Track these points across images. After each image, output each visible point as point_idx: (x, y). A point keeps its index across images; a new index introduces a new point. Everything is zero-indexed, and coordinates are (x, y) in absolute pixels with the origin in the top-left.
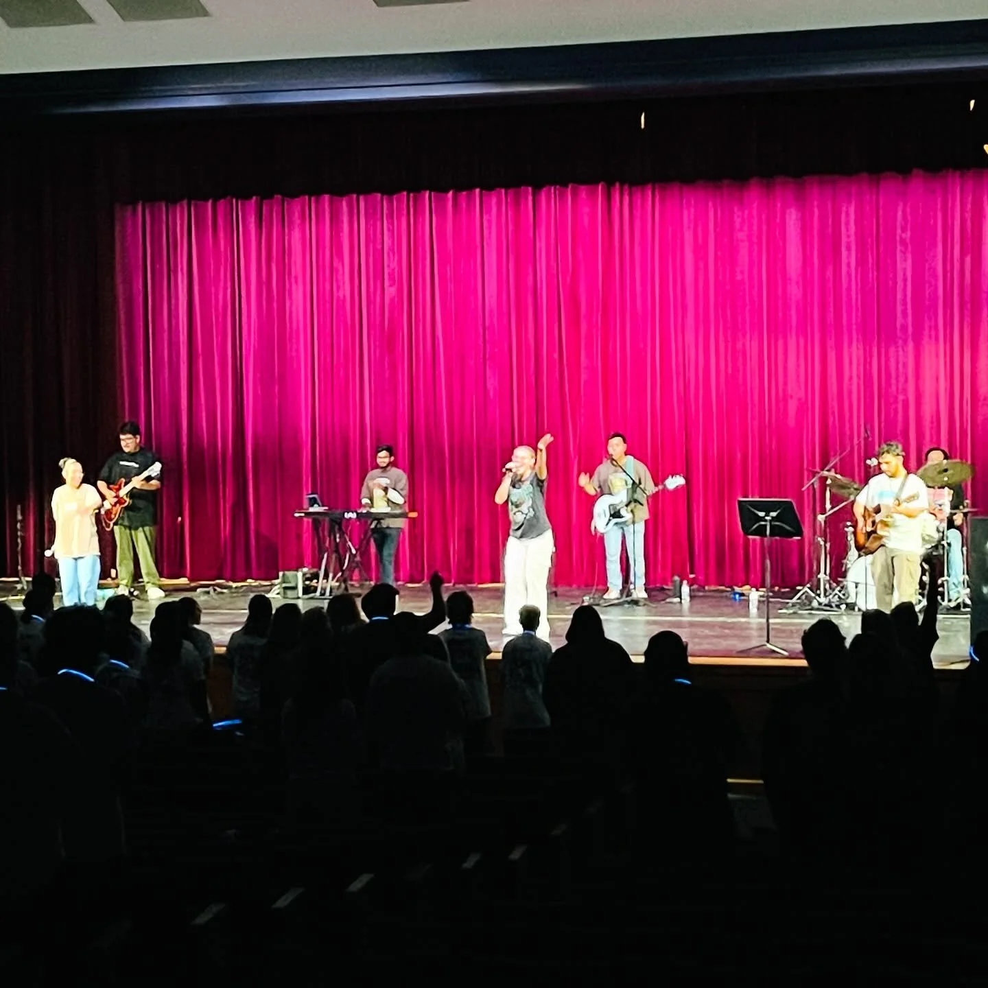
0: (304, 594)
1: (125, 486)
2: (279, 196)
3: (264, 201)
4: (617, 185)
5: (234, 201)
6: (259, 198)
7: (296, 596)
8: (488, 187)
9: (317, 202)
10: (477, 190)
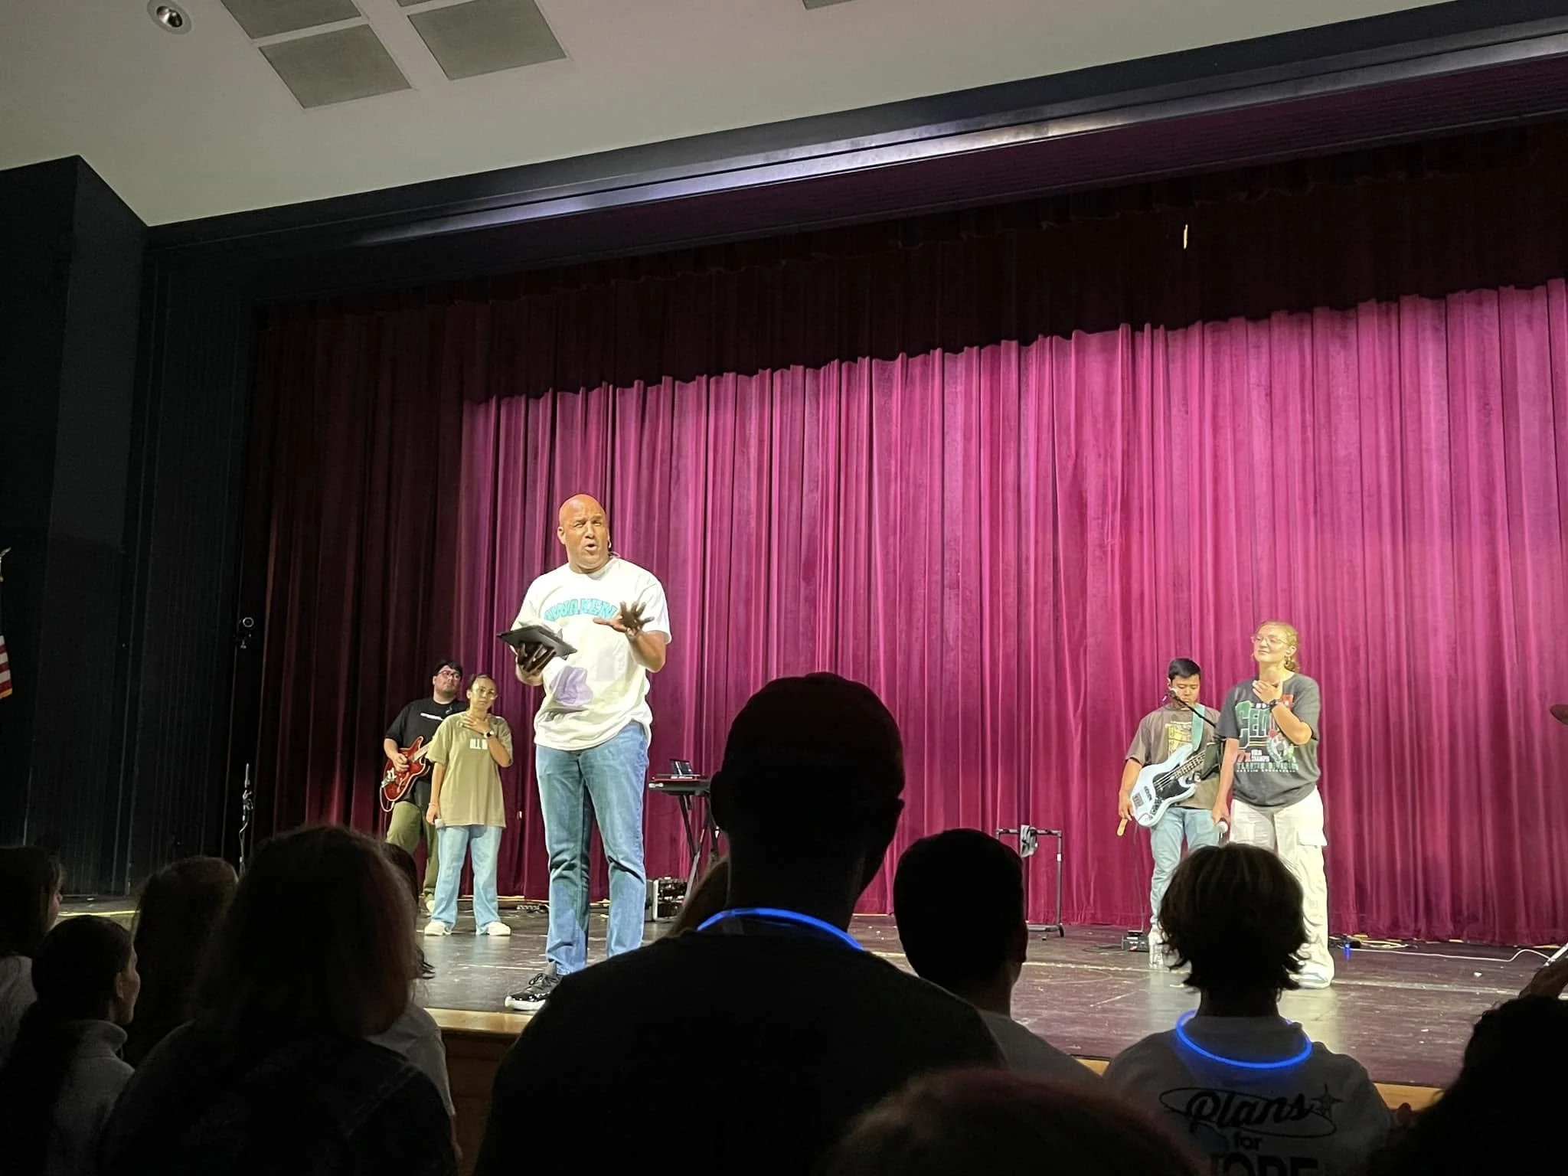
0: (659, 916)
1: (421, 746)
2: (670, 379)
3: (649, 388)
4: (1147, 327)
5: (611, 387)
6: (642, 383)
7: (650, 919)
8: (953, 347)
9: (718, 383)
10: (938, 352)
